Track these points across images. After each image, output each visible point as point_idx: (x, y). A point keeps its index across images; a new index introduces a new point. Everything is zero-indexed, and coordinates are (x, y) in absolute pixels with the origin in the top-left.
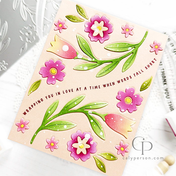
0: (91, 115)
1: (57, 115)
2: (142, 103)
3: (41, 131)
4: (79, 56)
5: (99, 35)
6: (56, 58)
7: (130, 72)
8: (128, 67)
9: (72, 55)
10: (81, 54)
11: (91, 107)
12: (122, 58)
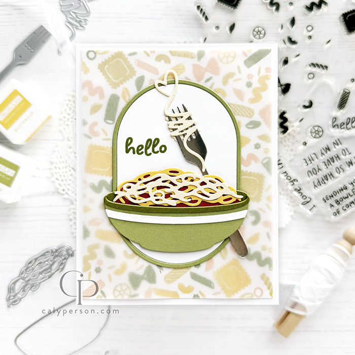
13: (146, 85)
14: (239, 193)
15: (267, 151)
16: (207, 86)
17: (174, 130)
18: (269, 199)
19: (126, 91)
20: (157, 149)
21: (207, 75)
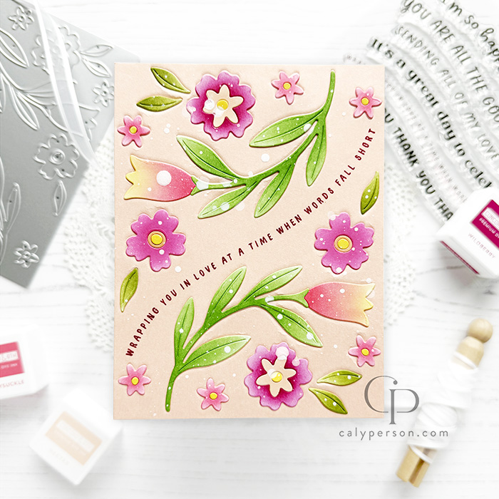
0: (274, 304)
1: (199, 332)
2: (374, 238)
3: (178, 378)
4: (201, 184)
5: (227, 123)
6: (151, 209)
7: (325, 179)
8: (318, 169)
9: (184, 188)
10: (203, 180)
11: (267, 287)
12: (297, 155)
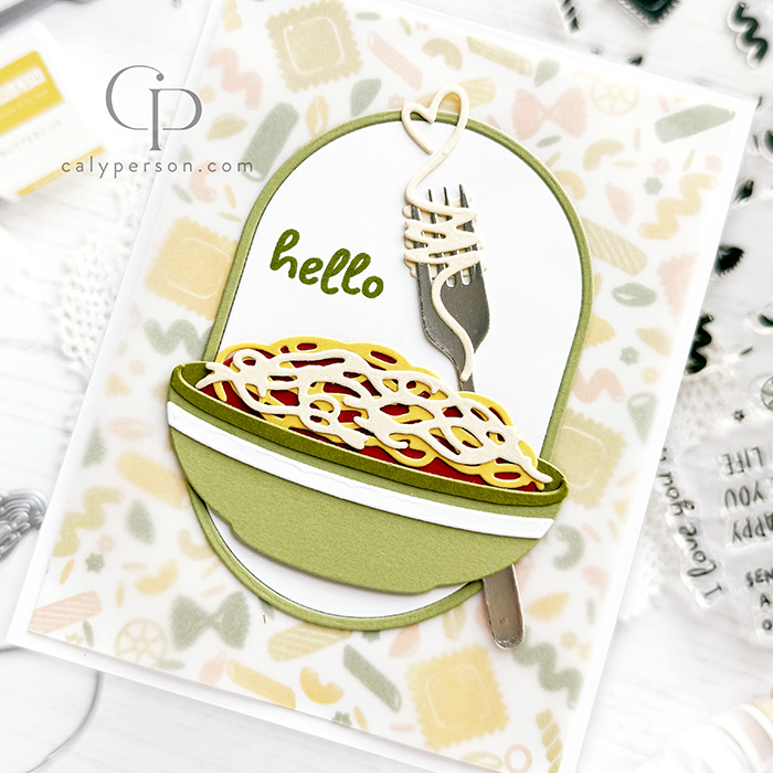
13: (378, 106)
14: (542, 467)
15: (651, 376)
16: (541, 156)
17: (417, 244)
18: (621, 508)
19: (320, 106)
20: (356, 282)
21: (548, 129)
